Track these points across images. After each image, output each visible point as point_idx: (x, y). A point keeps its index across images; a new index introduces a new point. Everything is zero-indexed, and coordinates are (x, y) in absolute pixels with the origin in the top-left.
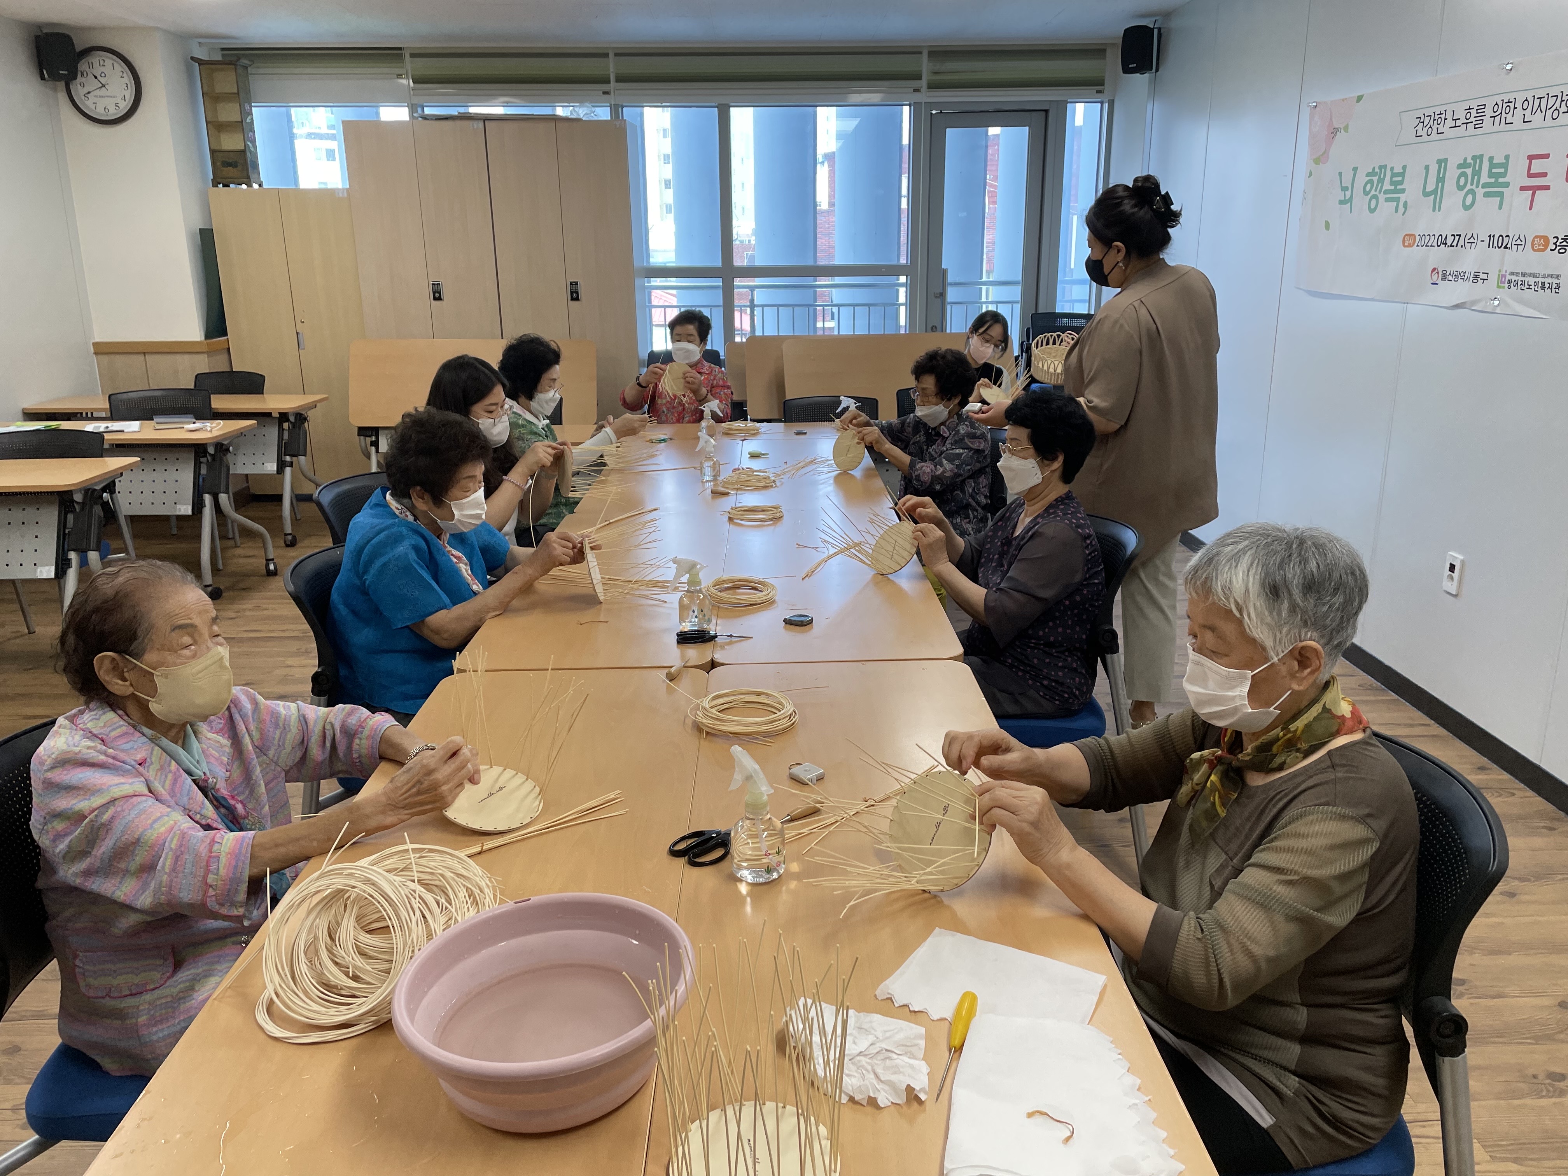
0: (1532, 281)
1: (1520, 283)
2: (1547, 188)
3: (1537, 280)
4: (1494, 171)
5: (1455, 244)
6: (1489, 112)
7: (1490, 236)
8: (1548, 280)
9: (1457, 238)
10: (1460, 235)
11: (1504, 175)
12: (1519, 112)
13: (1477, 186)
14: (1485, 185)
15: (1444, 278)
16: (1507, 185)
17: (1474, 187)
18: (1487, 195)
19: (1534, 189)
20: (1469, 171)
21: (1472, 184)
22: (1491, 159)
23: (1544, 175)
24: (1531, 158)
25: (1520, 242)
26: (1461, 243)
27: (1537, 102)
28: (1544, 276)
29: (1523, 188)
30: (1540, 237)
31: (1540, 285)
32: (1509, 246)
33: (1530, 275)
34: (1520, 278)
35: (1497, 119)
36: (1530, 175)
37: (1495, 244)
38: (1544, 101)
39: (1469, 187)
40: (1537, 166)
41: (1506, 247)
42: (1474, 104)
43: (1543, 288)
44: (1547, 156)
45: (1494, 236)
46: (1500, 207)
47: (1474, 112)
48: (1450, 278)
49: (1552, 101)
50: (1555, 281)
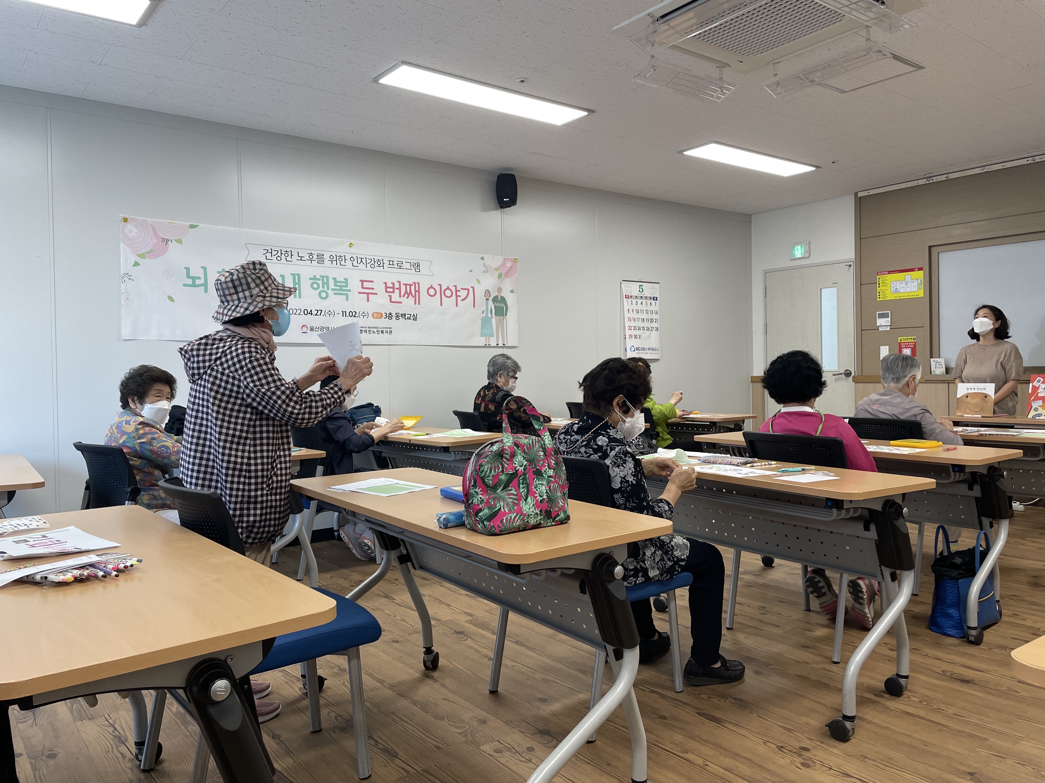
0: (375, 330)
1: (368, 331)
2: (376, 294)
3: (378, 330)
4: (338, 284)
5: (319, 314)
6: (326, 257)
7: (343, 312)
8: (384, 330)
9: (320, 312)
10: (322, 311)
11: (347, 286)
12: (348, 261)
13: (328, 289)
14: (332, 290)
15: (312, 329)
16: (350, 291)
17: (325, 289)
18: (335, 294)
19: (368, 294)
20: (320, 282)
21: (323, 287)
22: (335, 279)
23: (373, 289)
24: (362, 281)
25: (364, 315)
26: (323, 313)
27: (360, 260)
28: (383, 328)
29: (359, 293)
30: (378, 313)
31: (380, 331)
32: (357, 315)
33: (373, 328)
34: (368, 329)
35: (334, 263)
36: (363, 288)
37: (348, 314)
38: (364, 261)
39: (321, 289)
40: (366, 284)
41: (354, 316)
42: (315, 253)
43: (382, 332)
44: (372, 282)
45: (345, 312)
46: (347, 299)
47: (315, 257)
48: (316, 330)
49: (368, 261)
50: (389, 330)
